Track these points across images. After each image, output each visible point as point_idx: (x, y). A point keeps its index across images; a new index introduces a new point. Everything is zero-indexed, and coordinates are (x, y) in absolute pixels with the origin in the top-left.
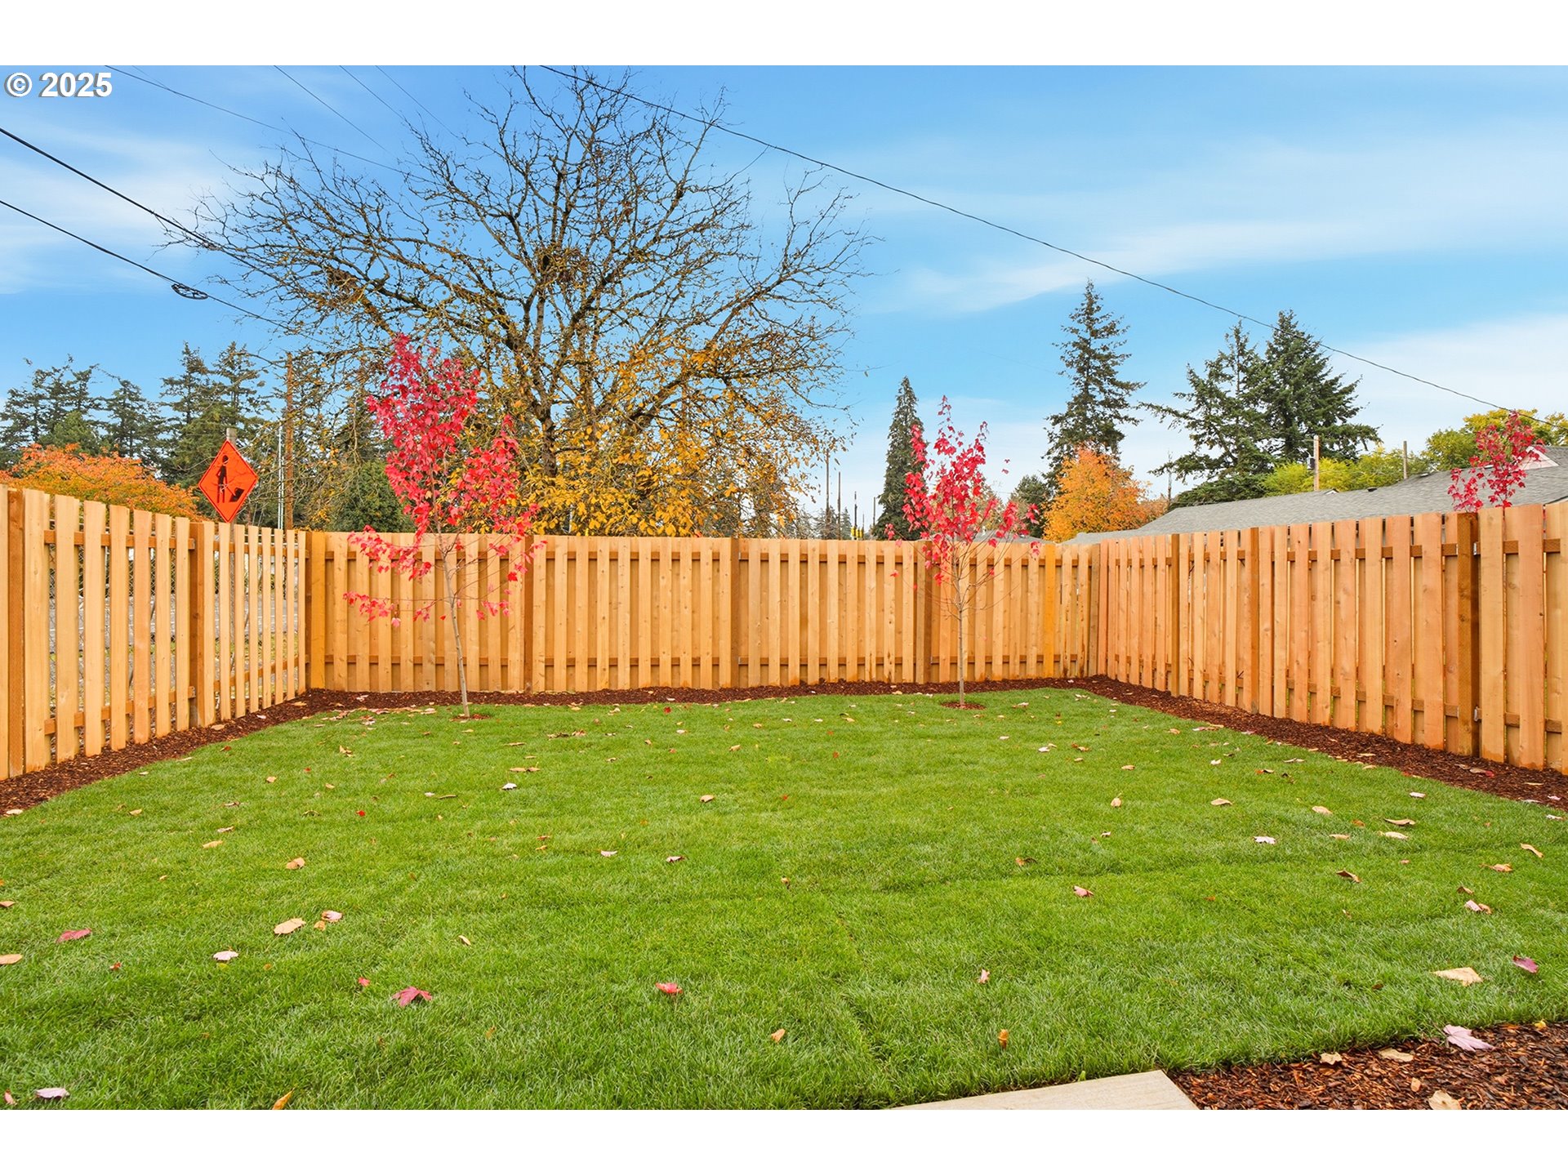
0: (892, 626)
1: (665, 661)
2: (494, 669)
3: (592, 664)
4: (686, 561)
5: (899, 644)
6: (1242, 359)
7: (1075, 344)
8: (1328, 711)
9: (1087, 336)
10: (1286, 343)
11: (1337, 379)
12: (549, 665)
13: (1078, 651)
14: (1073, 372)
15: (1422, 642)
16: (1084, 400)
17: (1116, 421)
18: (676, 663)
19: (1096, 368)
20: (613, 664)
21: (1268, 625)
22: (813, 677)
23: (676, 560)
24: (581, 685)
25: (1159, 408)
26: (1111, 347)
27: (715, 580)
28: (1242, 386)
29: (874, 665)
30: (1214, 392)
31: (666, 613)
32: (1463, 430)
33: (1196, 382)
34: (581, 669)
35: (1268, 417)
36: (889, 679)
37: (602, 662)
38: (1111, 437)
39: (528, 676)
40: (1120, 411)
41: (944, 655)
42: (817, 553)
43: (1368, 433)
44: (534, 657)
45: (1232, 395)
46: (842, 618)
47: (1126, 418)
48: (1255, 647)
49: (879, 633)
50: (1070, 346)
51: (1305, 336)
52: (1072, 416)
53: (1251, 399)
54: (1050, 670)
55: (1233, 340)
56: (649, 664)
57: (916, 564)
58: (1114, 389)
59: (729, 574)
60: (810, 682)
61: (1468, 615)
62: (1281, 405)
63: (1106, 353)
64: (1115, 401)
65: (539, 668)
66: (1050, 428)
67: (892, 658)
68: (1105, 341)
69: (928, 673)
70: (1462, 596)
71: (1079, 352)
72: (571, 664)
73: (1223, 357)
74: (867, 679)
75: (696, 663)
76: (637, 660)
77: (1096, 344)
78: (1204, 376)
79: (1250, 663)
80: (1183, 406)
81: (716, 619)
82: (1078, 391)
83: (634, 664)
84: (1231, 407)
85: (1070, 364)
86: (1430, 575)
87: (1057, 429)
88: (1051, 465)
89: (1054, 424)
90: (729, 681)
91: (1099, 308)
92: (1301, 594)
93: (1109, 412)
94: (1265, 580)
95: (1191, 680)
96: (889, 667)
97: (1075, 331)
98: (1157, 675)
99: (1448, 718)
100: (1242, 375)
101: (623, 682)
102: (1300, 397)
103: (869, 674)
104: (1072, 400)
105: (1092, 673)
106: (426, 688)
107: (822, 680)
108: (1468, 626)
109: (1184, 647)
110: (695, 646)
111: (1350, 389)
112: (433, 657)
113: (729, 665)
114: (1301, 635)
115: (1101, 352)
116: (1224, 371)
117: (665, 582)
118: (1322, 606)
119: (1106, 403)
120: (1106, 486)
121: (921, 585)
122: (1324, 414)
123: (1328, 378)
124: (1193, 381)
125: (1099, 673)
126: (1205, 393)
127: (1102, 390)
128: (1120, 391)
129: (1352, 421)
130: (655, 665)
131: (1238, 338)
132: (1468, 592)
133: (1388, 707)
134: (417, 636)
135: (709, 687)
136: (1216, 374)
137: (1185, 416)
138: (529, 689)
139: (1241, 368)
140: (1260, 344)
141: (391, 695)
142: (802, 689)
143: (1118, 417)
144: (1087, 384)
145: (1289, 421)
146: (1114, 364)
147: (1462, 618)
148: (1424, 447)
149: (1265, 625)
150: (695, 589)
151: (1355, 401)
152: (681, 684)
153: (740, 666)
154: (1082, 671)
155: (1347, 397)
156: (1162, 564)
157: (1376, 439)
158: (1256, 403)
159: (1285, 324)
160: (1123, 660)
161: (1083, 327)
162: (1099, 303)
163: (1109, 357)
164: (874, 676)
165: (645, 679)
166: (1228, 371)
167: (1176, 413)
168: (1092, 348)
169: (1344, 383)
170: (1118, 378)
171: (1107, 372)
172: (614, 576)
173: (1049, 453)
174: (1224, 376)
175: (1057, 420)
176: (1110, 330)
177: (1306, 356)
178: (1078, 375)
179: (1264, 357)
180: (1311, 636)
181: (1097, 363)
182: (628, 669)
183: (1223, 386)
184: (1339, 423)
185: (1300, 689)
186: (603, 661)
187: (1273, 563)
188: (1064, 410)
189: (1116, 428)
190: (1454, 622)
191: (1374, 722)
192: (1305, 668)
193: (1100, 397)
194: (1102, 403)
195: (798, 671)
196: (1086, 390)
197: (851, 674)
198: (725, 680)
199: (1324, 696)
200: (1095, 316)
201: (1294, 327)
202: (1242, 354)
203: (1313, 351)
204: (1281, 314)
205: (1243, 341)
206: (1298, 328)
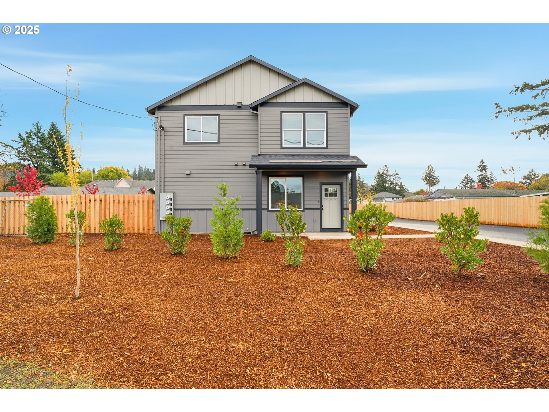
6: (39, 134)
10: (54, 132)
28: (39, 143)
30: (29, 143)
33: (22, 138)
45: (36, 145)
51: (60, 132)
53: (42, 148)
55: (36, 127)
73: (32, 132)
78: (24, 136)
100: (39, 140)
116: (32, 136)
136: (29, 137)
137: (16, 149)
139: (39, 137)
140: (45, 129)
159: (54, 126)
166: (34, 137)
174: (32, 138)
177: (60, 138)
179: (47, 136)
183: (32, 141)
201: (57, 128)
202: (39, 132)
203: (62, 137)
204: (52, 123)
205: (39, 128)
206: (58, 129)
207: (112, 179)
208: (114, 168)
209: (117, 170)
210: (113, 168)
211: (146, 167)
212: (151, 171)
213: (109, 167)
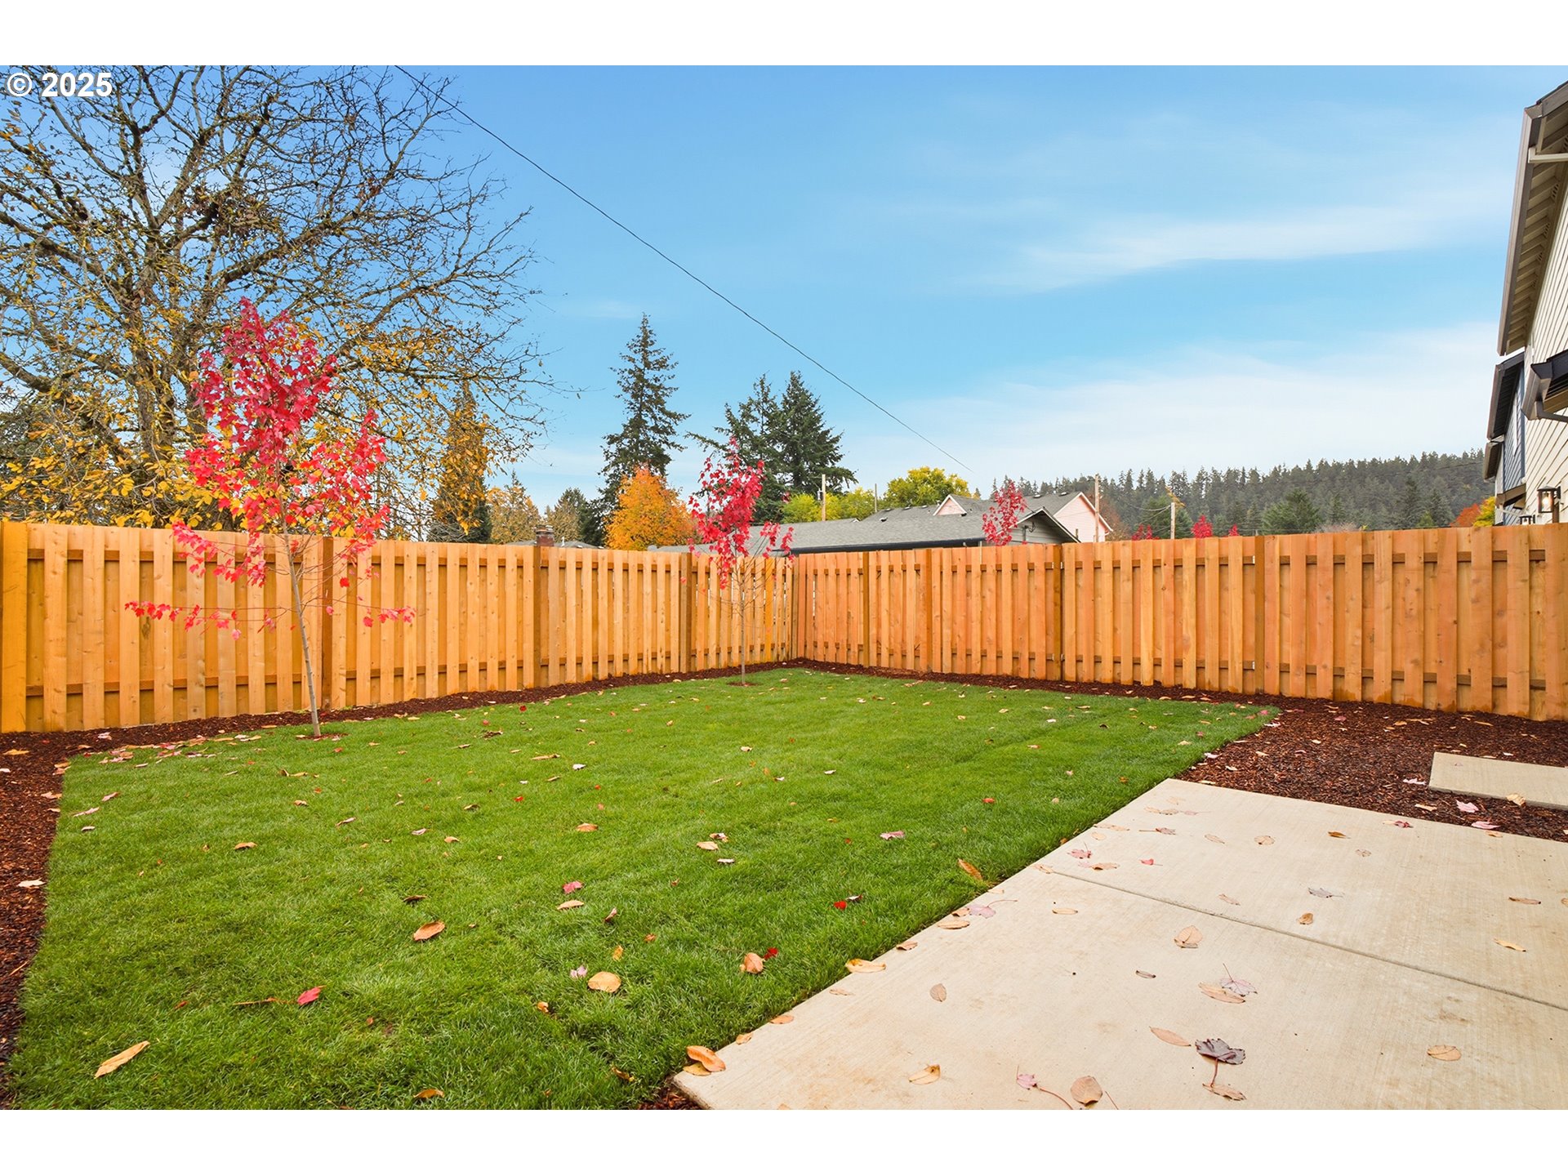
0: (663, 625)
1: (473, 666)
2: (285, 688)
3: (399, 674)
4: (493, 567)
5: (668, 641)
6: (765, 406)
7: (631, 372)
8: (979, 665)
9: (642, 366)
10: (796, 397)
11: (828, 431)
12: (351, 678)
13: (785, 639)
14: (628, 396)
15: (1033, 619)
16: (637, 424)
17: (664, 446)
18: (483, 668)
19: (649, 396)
20: (421, 673)
21: (938, 613)
22: (603, 674)
23: (483, 566)
24: (387, 697)
25: (704, 440)
26: (662, 379)
27: (520, 586)
28: (765, 427)
29: (650, 659)
30: (746, 430)
31: (474, 618)
32: (907, 480)
33: (732, 421)
34: (387, 680)
35: (782, 455)
36: (661, 671)
37: (409, 672)
38: (661, 460)
39: (326, 692)
40: (668, 437)
41: (699, 647)
42: (606, 561)
43: (848, 475)
44: (334, 671)
45: (757, 434)
46: (626, 620)
47: (673, 444)
48: (929, 628)
49: (655, 631)
50: (626, 373)
51: (808, 394)
52: (627, 437)
53: (773, 439)
54: (769, 657)
55: (759, 389)
56: (457, 670)
57: (680, 572)
58: (664, 417)
59: (532, 580)
60: (601, 677)
61: (1059, 602)
62: (792, 447)
63: (658, 384)
64: (665, 428)
65: (339, 682)
66: (606, 446)
67: (664, 652)
68: (657, 373)
69: (689, 663)
70: (1056, 591)
71: (634, 379)
72: (375, 675)
73: (751, 402)
74: (645, 672)
75: (502, 667)
76: (445, 667)
77: (649, 375)
78: (738, 416)
79: (925, 639)
80: (723, 439)
81: (520, 623)
82: (632, 415)
83: (443, 672)
84: (757, 444)
85: (626, 390)
86: (1039, 580)
87: (613, 448)
88: (608, 482)
89: (609, 443)
90: (532, 681)
91: (653, 343)
92: (960, 592)
93: (658, 437)
94: (936, 583)
95: (879, 654)
96: (661, 660)
97: (632, 360)
98: (851, 653)
99: (1047, 660)
100: (765, 419)
101: (432, 691)
102: (806, 441)
103: (647, 668)
104: (627, 423)
105: (794, 657)
106: (193, 717)
107: (610, 675)
108: (1058, 608)
109: (873, 631)
110: (503, 650)
111: (836, 440)
112: (202, 678)
113: (532, 666)
114: (960, 619)
115: (653, 382)
116: (753, 414)
117: (472, 588)
118: (975, 600)
119: (655, 429)
120: (660, 504)
121: (684, 590)
122: (821, 457)
123: (823, 429)
124: (729, 418)
125: (799, 656)
126: (739, 430)
127: (654, 417)
128: (668, 420)
129: (838, 465)
130: (463, 670)
131: (763, 388)
132: (1058, 589)
133: (1015, 659)
134: (180, 654)
135: (514, 689)
136: (747, 415)
137: (723, 448)
138: (328, 706)
139: (765, 414)
140: (779, 394)
141: (141, 729)
142: (595, 684)
143: (666, 442)
144: (640, 409)
145: (797, 461)
146: (664, 394)
147: (1056, 604)
148: (886, 489)
149: (935, 613)
150: (503, 596)
151: (841, 448)
152: (489, 689)
153: (542, 666)
154: (788, 656)
155: (835, 446)
156: (854, 573)
157: (855, 481)
158: (774, 444)
159: (795, 381)
160: (820, 645)
161: (639, 357)
162: (652, 338)
163: (659, 387)
164: (650, 669)
165: (453, 686)
166: (755, 414)
167: (716, 445)
168: (645, 377)
169: (833, 434)
170: (668, 408)
171: (659, 402)
172: (423, 582)
173: (605, 470)
174: (753, 417)
175: (613, 439)
176: (662, 364)
177: (810, 409)
178: (633, 401)
179: (780, 407)
180: (968, 618)
181: (650, 392)
182: (437, 676)
183: (752, 426)
184: (830, 465)
185: (961, 653)
186: (411, 669)
187: (941, 573)
188: (620, 431)
189: (665, 453)
190: (1051, 606)
191: (1007, 669)
192: (963, 639)
193: (651, 423)
194: (653, 428)
195: (591, 668)
196: (640, 415)
197: (633, 668)
198: (529, 681)
199: (976, 655)
200: (649, 349)
201: (801, 385)
202: (766, 401)
203: (813, 406)
204: (792, 373)
205: (766, 390)
206: (804, 386)
207: (926, 502)
208: (932, 470)
209: (939, 477)
210: (929, 472)
211: (1022, 479)
212: (1035, 489)
213: (918, 469)
